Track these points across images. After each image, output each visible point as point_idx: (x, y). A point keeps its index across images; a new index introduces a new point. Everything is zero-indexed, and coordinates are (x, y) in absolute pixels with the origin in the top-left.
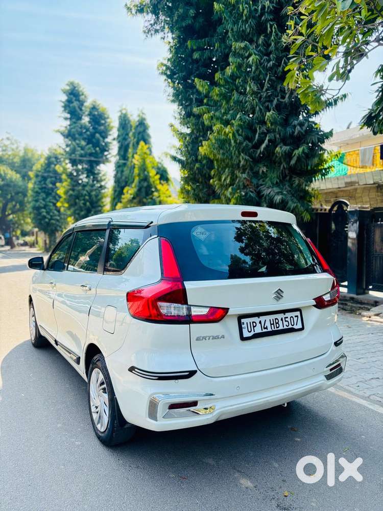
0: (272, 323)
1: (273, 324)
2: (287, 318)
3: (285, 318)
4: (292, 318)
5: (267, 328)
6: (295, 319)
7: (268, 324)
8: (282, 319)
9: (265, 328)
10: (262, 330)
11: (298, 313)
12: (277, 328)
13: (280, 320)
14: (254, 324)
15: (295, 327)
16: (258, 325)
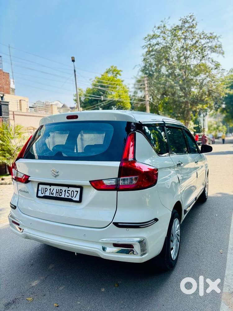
0: (57, 191)
1: (58, 193)
2: (69, 191)
4: (73, 192)
5: (53, 194)
6: (75, 193)
7: (54, 192)
8: (65, 191)
9: (52, 194)
10: (50, 195)
11: (79, 190)
12: (60, 196)
13: (63, 191)
14: (46, 190)
15: (74, 199)
16: (49, 191)
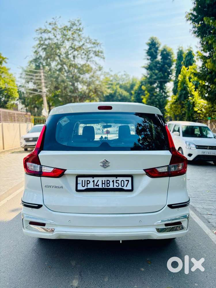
0: (104, 182)
1: (105, 184)
2: (118, 180)
3: (116, 181)
4: (123, 182)
6: (126, 183)
7: (100, 183)
8: (113, 181)
9: (96, 186)
10: (94, 186)
11: (129, 179)
13: (111, 181)
14: (88, 182)
15: (125, 188)
16: (92, 183)
